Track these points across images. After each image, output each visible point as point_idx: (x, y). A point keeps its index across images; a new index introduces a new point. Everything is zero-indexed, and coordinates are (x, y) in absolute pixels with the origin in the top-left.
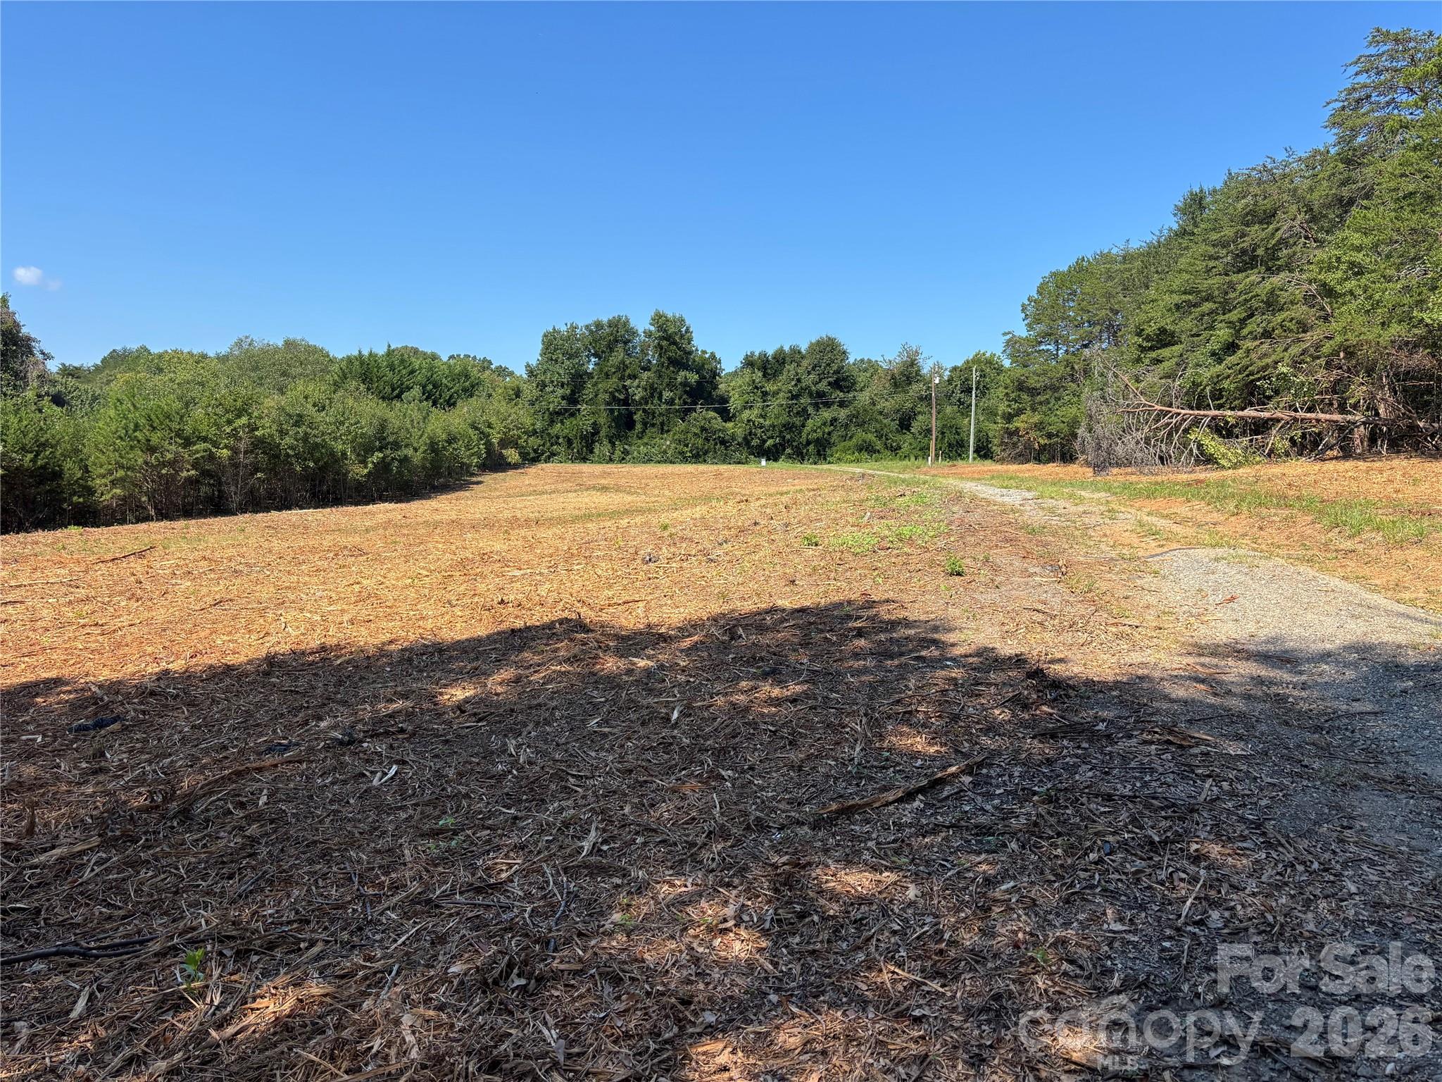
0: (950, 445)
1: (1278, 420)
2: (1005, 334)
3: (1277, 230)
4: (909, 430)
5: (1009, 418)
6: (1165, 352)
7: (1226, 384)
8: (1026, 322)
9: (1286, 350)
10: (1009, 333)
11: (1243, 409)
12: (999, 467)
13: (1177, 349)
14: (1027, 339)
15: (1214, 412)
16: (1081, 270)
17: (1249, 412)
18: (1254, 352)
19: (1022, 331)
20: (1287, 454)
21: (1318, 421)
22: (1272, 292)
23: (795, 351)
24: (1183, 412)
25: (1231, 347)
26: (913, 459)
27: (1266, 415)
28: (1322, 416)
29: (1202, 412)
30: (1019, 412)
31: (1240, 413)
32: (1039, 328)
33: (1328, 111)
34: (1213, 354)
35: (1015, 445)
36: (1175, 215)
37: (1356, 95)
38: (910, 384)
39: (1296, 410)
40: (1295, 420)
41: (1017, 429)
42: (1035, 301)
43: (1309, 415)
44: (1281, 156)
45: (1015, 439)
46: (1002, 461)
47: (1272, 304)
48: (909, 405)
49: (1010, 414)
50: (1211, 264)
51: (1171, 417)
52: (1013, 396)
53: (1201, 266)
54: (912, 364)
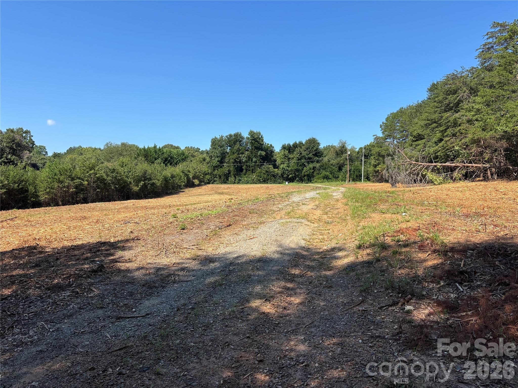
0: (357, 176)
1: (458, 167)
2: (374, 136)
3: (458, 97)
4: (342, 171)
5: (375, 166)
6: (419, 142)
7: (439, 154)
8: (382, 131)
9: (461, 141)
10: (375, 135)
11: (445, 163)
12: (372, 184)
13: (424, 141)
14: (382, 138)
15: (434, 164)
16: (401, 112)
17: (448, 164)
18: (449, 141)
19: (380, 135)
20: (460, 179)
21: (472, 167)
22: (455, 119)
23: (301, 143)
24: (423, 164)
25: (441, 140)
26: (341, 181)
27: (454, 165)
28: (474, 165)
29: (430, 164)
30: (379, 164)
31: (444, 164)
32: (386, 133)
33: (477, 53)
34: (436, 143)
35: (378, 176)
36: (427, 92)
37: (487, 46)
38: (343, 154)
39: (465, 163)
40: (464, 166)
41: (378, 171)
42: (385, 123)
43: (469, 165)
44: (460, 70)
45: (378, 174)
46: (373, 182)
47: (455, 124)
48: (342, 162)
49: (376, 165)
50: (436, 109)
51: (419, 166)
52: (376, 158)
53: (433, 110)
54: (343, 147)
